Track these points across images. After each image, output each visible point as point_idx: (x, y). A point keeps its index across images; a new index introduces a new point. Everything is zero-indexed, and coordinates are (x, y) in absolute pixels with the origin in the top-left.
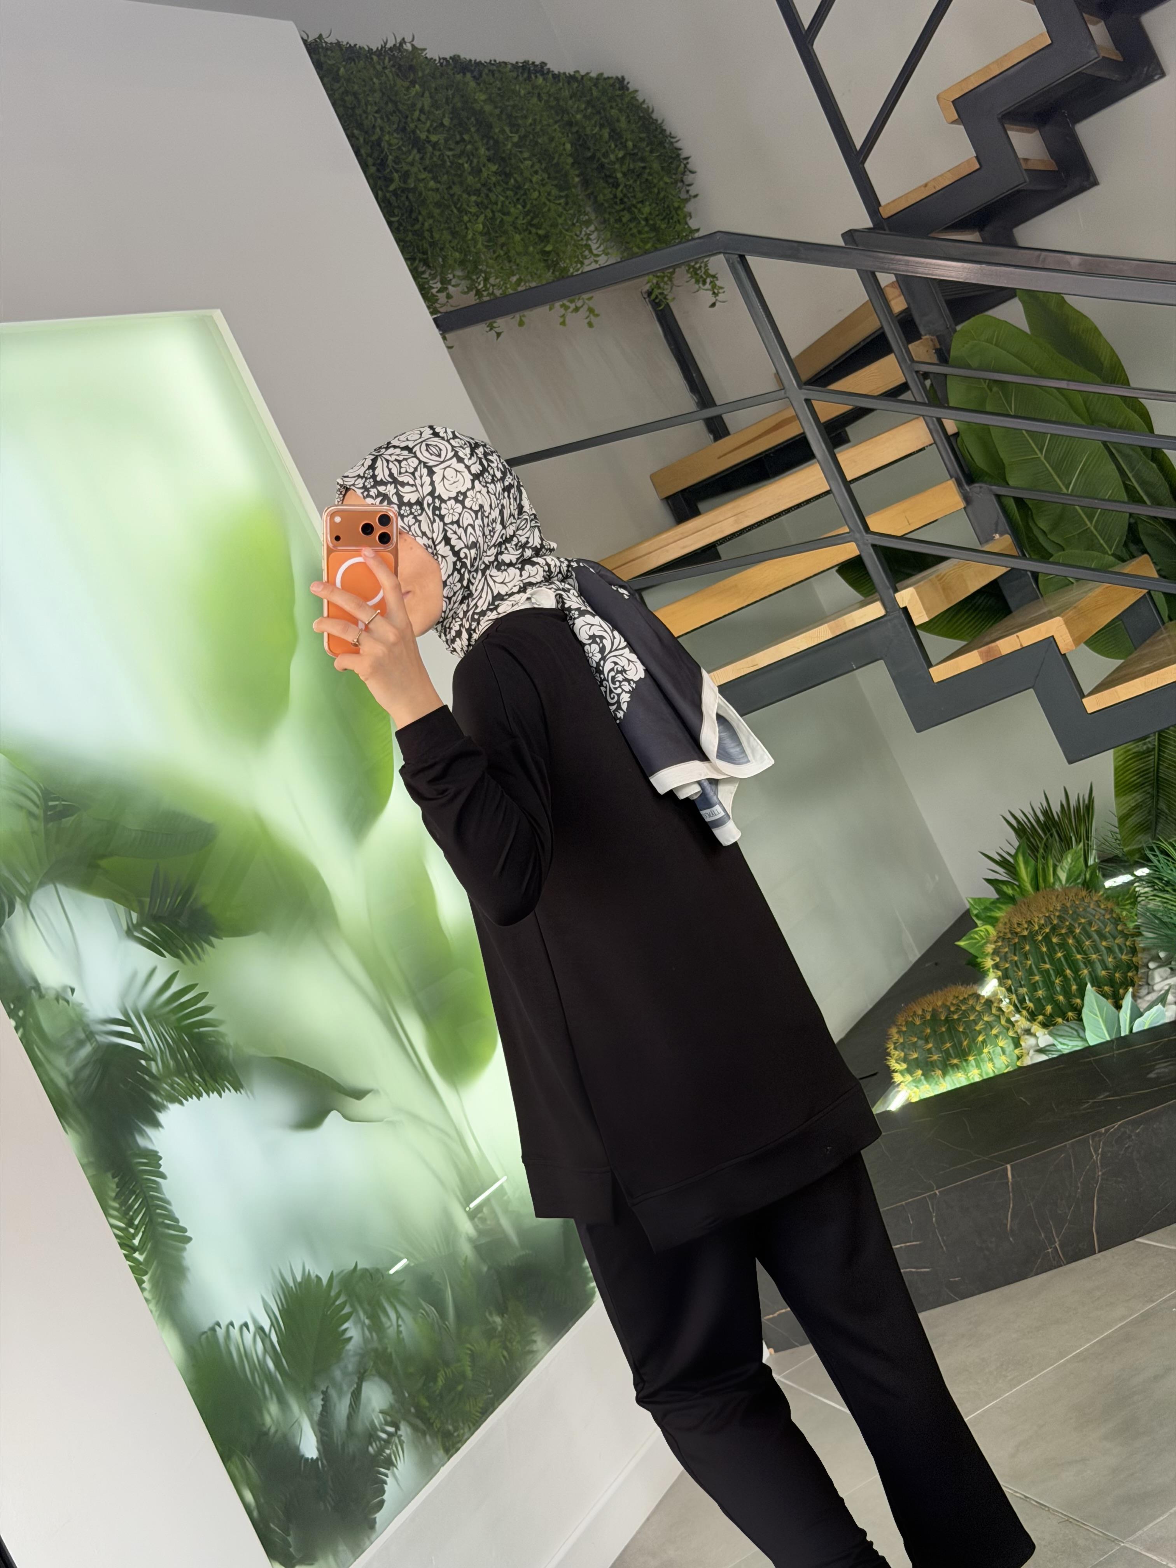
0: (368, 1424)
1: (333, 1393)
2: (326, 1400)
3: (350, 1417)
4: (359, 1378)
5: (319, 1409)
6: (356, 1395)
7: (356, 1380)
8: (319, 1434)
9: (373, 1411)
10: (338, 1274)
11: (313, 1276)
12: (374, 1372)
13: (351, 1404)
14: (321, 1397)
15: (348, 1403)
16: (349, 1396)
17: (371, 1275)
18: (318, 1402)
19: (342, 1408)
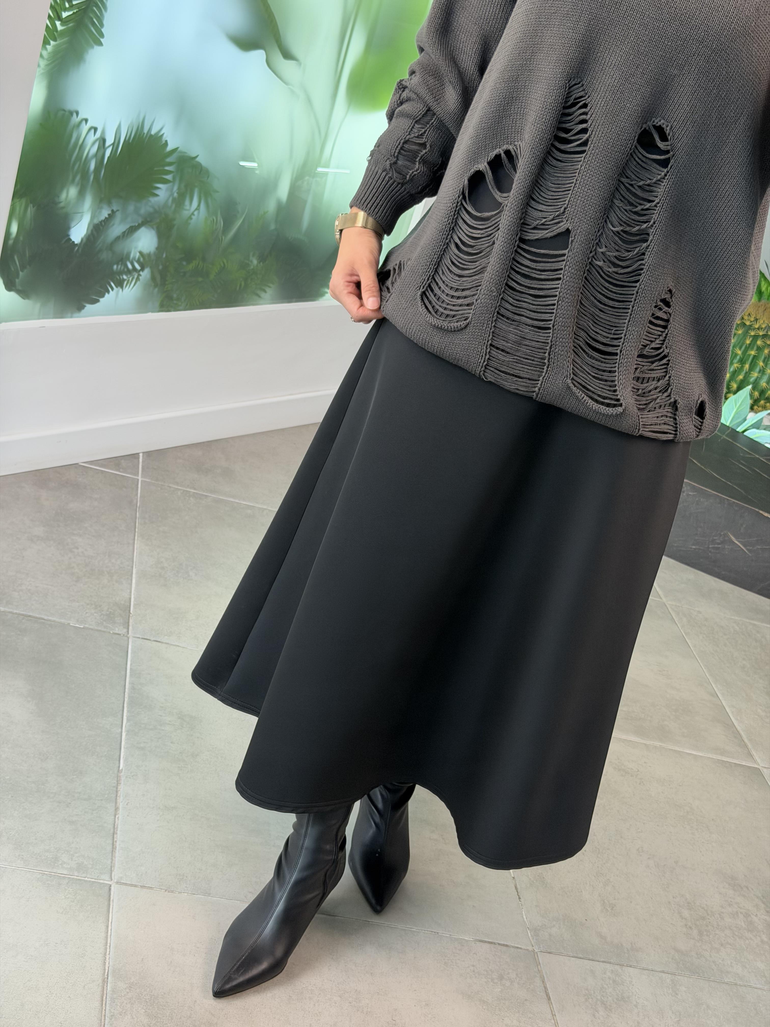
0: (125, 252)
1: (118, 216)
2: (111, 216)
3: (118, 238)
4: (142, 222)
5: (103, 218)
6: (132, 230)
7: (140, 222)
8: (90, 232)
9: (136, 248)
10: (181, 152)
11: (164, 138)
12: (155, 227)
13: (125, 232)
14: (110, 212)
15: (124, 230)
16: (128, 226)
17: (201, 171)
18: (105, 213)
19: (117, 229)
